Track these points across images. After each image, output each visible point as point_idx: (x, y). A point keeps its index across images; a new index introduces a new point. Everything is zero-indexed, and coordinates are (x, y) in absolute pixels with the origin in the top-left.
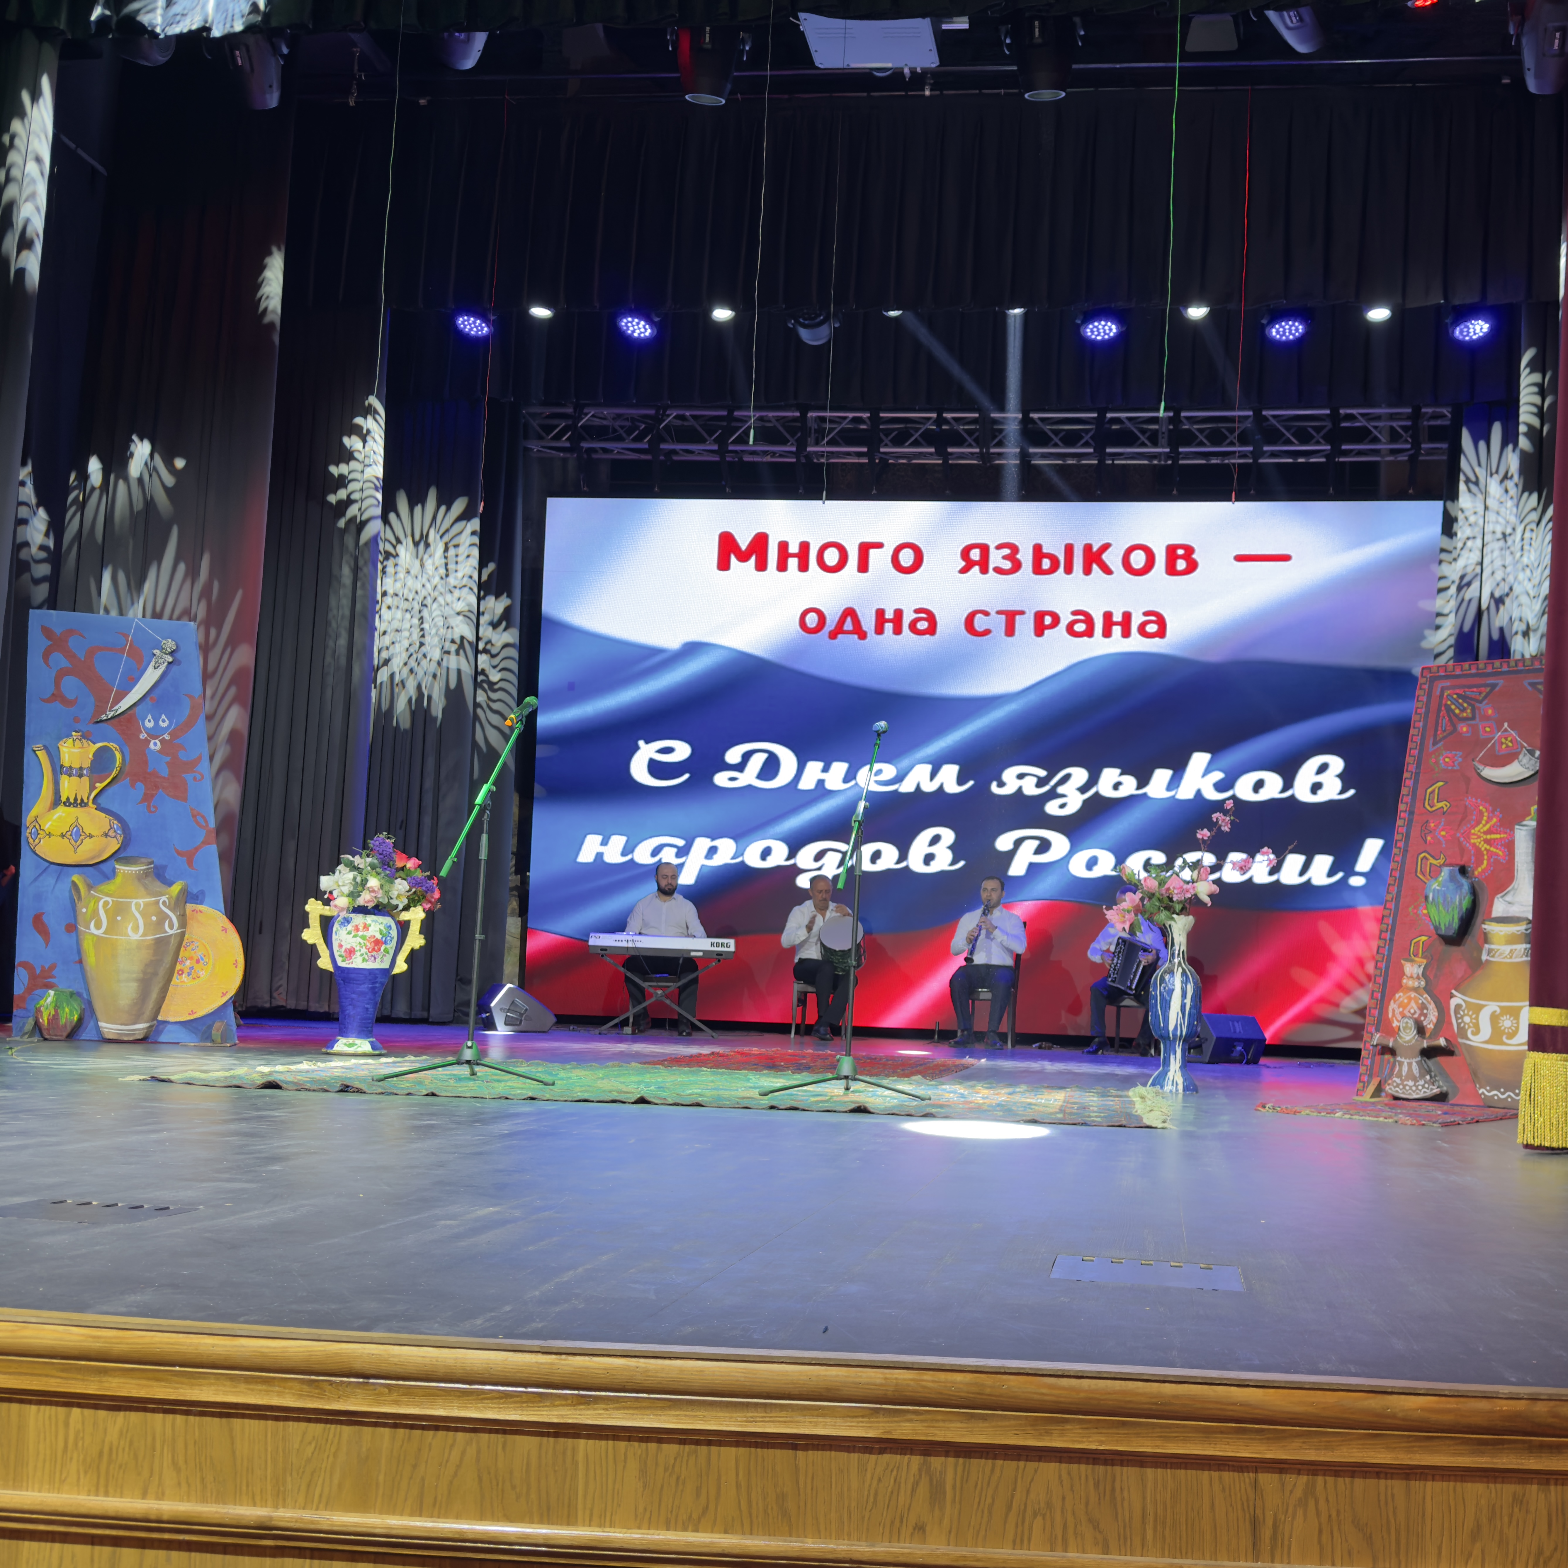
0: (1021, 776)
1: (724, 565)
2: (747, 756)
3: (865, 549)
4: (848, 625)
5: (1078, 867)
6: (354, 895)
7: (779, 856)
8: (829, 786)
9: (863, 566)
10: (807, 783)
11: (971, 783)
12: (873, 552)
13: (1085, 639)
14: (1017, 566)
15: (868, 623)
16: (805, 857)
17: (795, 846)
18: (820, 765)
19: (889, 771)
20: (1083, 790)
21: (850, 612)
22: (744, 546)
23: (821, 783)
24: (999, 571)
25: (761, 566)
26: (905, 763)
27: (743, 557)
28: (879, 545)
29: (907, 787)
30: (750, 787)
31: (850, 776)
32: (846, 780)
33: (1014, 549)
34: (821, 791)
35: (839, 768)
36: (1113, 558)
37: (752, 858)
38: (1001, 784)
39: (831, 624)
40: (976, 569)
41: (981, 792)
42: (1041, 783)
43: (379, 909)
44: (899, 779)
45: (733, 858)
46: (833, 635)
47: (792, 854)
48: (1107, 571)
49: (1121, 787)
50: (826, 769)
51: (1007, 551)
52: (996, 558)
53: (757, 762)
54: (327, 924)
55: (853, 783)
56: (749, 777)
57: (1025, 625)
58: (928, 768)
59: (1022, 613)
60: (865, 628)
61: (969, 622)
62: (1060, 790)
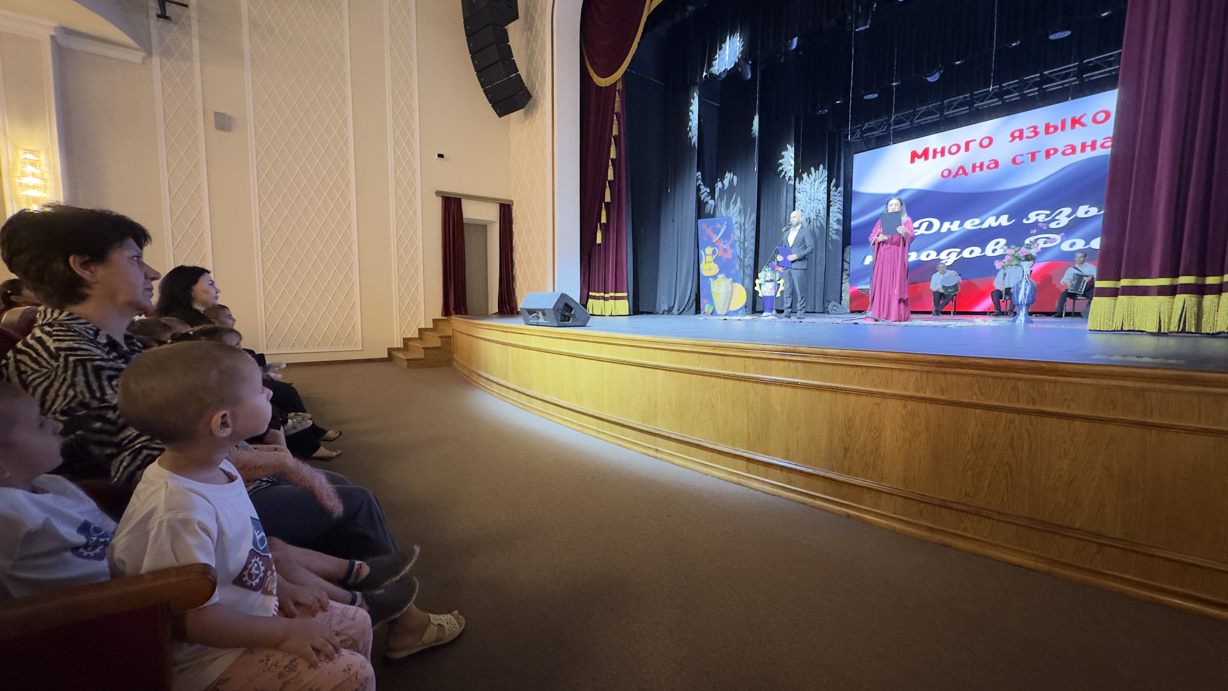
0: (1037, 215)
1: (912, 161)
2: (921, 224)
3: (967, 144)
4: (961, 172)
5: (1066, 247)
7: (933, 255)
8: (952, 230)
9: (967, 149)
10: (944, 229)
11: (1014, 221)
12: (971, 144)
13: (1071, 156)
14: (1036, 133)
16: (943, 255)
17: (939, 252)
18: (949, 223)
21: (962, 167)
22: (920, 154)
23: (949, 229)
25: (926, 158)
27: (919, 157)
29: (985, 226)
31: (961, 225)
32: (959, 226)
34: (949, 231)
35: (957, 223)
37: (923, 257)
38: (1028, 219)
39: (953, 173)
40: (1018, 139)
44: (982, 223)
45: (916, 258)
46: (954, 177)
47: (938, 255)
48: (1083, 125)
49: (1089, 213)
50: (951, 224)
51: (1032, 129)
52: (1026, 133)
53: (925, 225)
55: (962, 227)
56: (922, 231)
60: (967, 171)
61: (1014, 161)
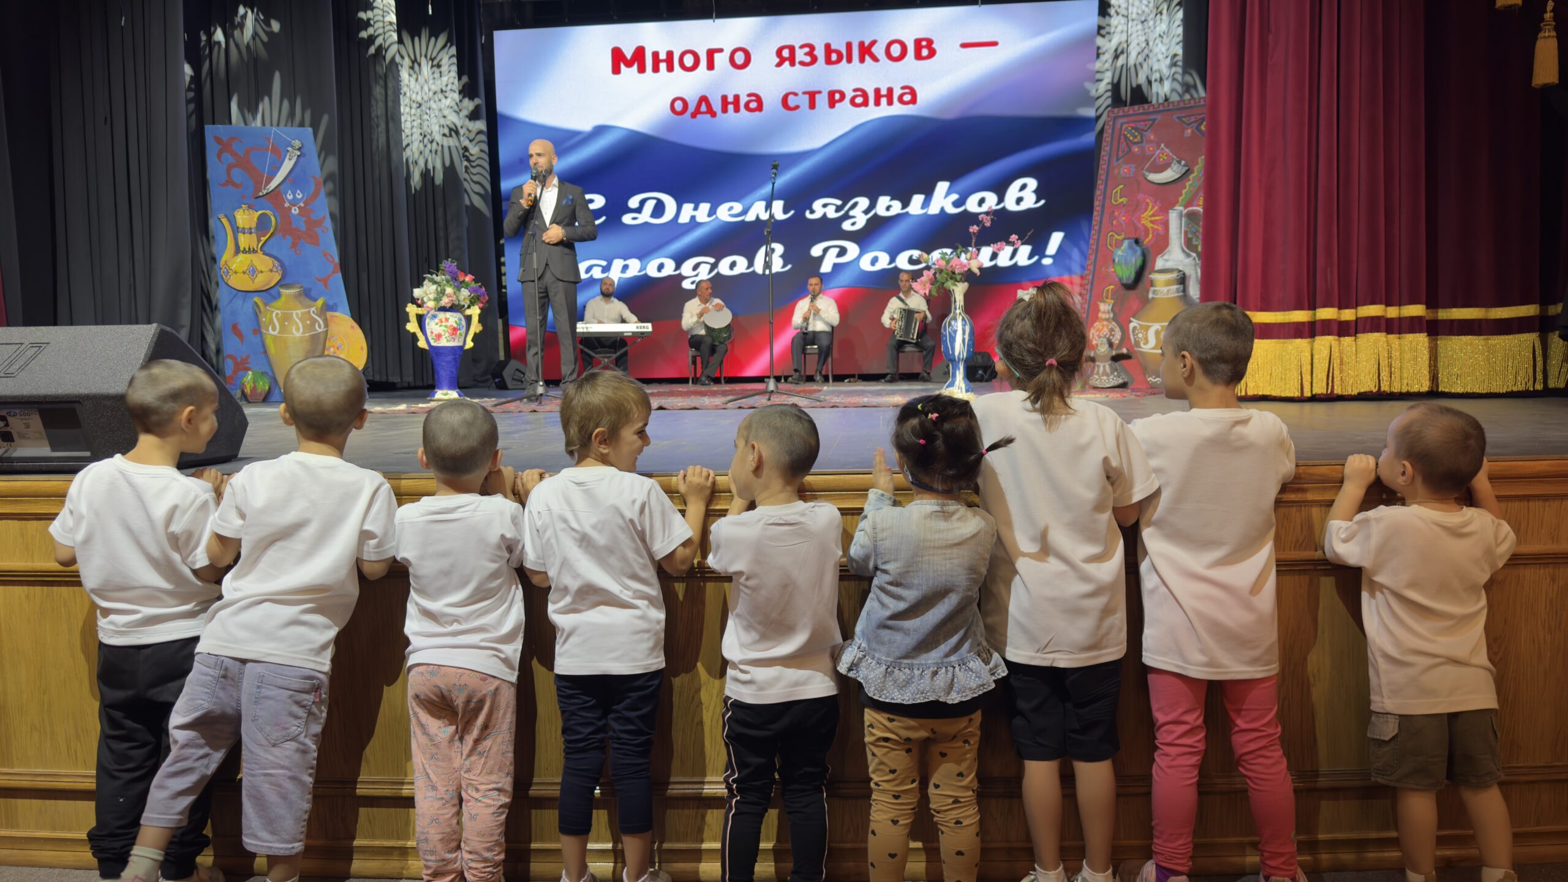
0: (825, 206)
1: (616, 70)
2: (643, 203)
3: (711, 53)
4: (704, 108)
5: (865, 264)
6: (437, 300)
7: (669, 269)
8: (699, 219)
9: (711, 66)
10: (684, 218)
11: (792, 212)
12: (717, 56)
13: (863, 108)
14: (814, 59)
15: (717, 106)
16: (687, 268)
17: (679, 261)
18: (692, 206)
19: (738, 207)
20: (866, 212)
21: (704, 99)
22: (629, 55)
23: (693, 218)
24: (802, 63)
25: (642, 69)
26: (747, 201)
27: (629, 64)
28: (721, 50)
29: (750, 217)
30: (646, 224)
32: (710, 215)
33: (812, 48)
36: (879, 50)
37: (652, 271)
38: (812, 212)
39: (692, 108)
40: (787, 63)
41: (799, 217)
42: (838, 209)
43: (454, 308)
44: (745, 212)
45: (639, 272)
46: (694, 115)
47: (678, 267)
48: (875, 59)
49: (891, 209)
51: (807, 50)
52: (800, 55)
53: (650, 206)
54: (421, 319)
55: (714, 217)
56: (645, 216)
57: (822, 100)
58: (763, 204)
59: (819, 92)
60: (715, 109)
61: (785, 101)
62: (851, 213)
